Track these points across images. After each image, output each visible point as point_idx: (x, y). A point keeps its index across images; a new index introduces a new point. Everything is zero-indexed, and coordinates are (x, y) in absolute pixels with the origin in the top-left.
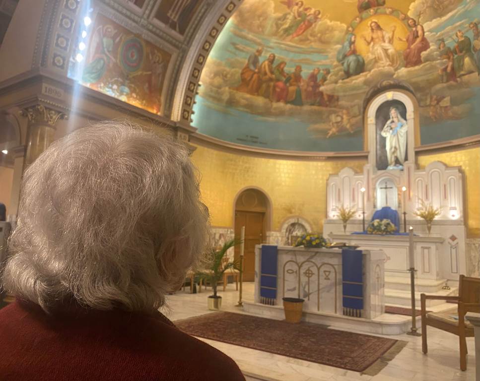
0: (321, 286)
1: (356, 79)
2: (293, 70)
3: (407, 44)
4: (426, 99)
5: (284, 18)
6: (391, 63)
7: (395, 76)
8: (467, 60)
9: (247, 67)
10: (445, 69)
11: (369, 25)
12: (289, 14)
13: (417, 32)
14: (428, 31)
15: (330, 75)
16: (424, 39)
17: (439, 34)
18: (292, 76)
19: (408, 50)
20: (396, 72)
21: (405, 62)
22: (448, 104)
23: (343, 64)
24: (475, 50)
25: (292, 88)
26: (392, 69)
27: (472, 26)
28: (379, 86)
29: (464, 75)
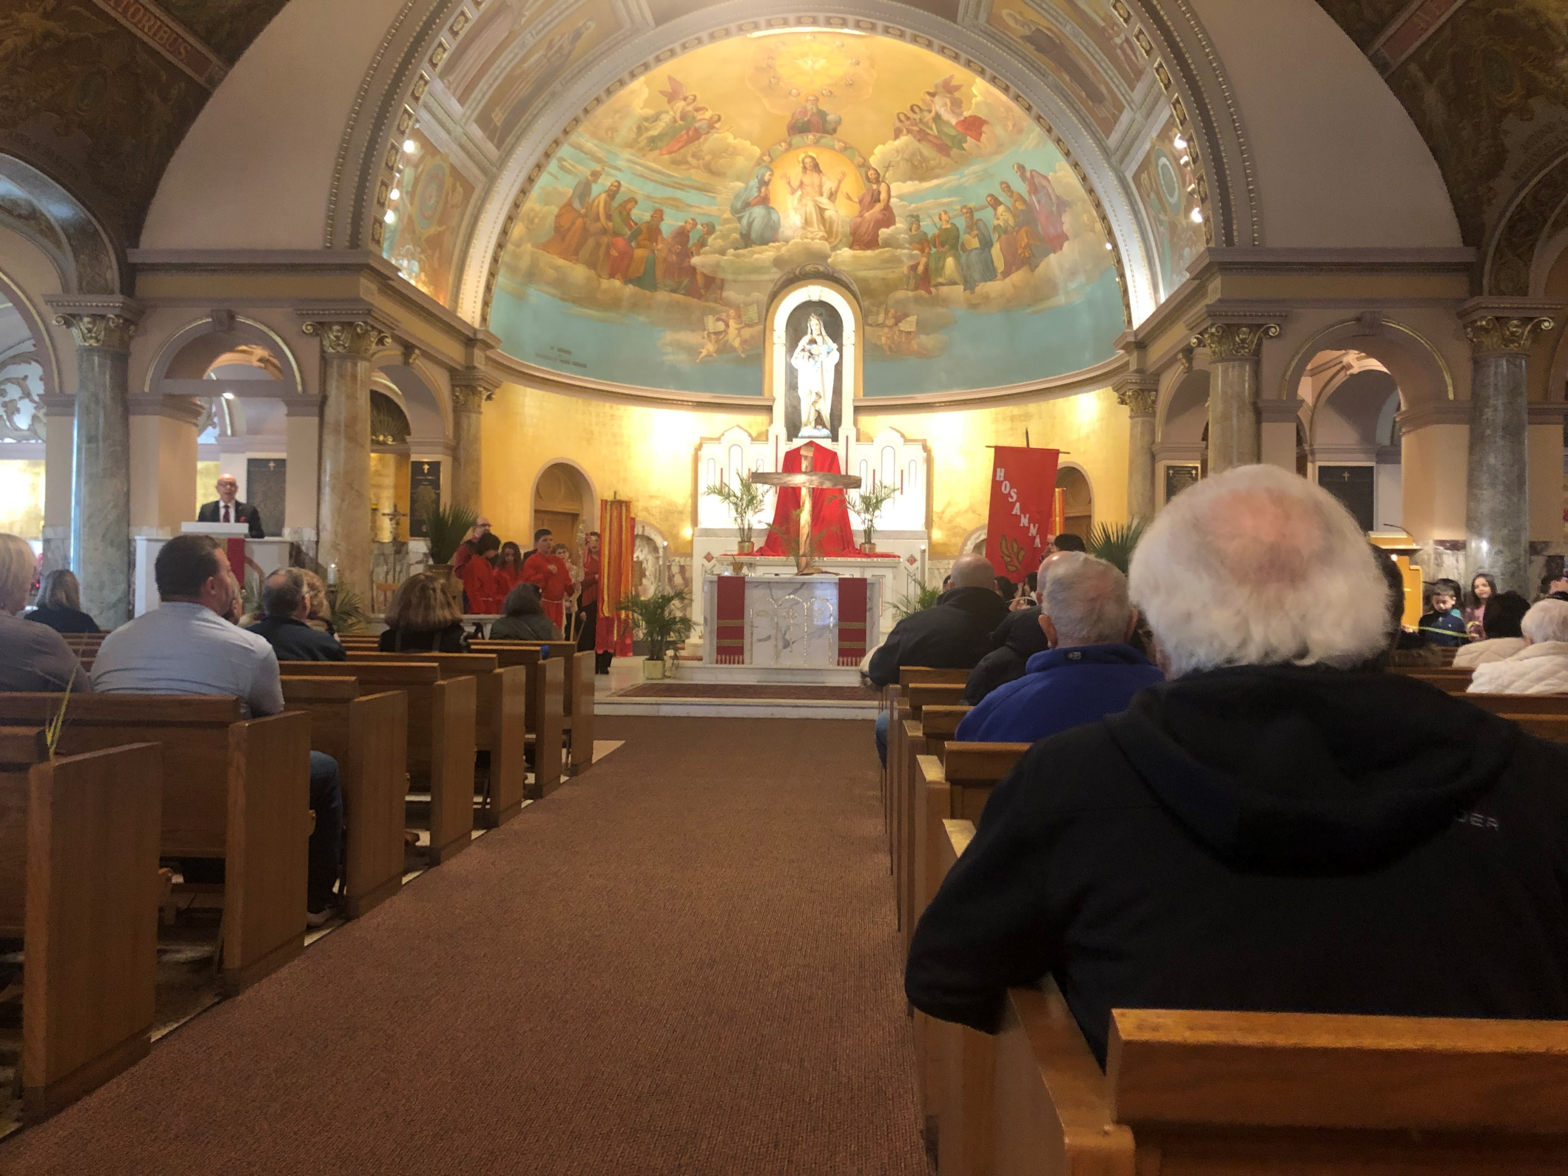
1: (760, 253)
2: (647, 217)
3: (857, 208)
4: (878, 313)
5: (656, 118)
6: (826, 235)
7: (830, 260)
8: (950, 261)
9: (569, 204)
10: (914, 268)
11: (800, 159)
12: (667, 112)
13: (879, 193)
14: (897, 197)
15: (713, 236)
16: (887, 208)
17: (913, 206)
18: (645, 230)
19: (859, 220)
20: (833, 254)
21: (851, 239)
22: (913, 329)
23: (740, 219)
24: (964, 250)
25: (639, 253)
26: (826, 246)
27: (964, 210)
28: (797, 272)
29: (942, 284)
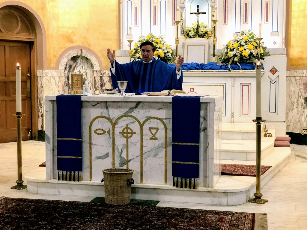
0: (145, 149)
